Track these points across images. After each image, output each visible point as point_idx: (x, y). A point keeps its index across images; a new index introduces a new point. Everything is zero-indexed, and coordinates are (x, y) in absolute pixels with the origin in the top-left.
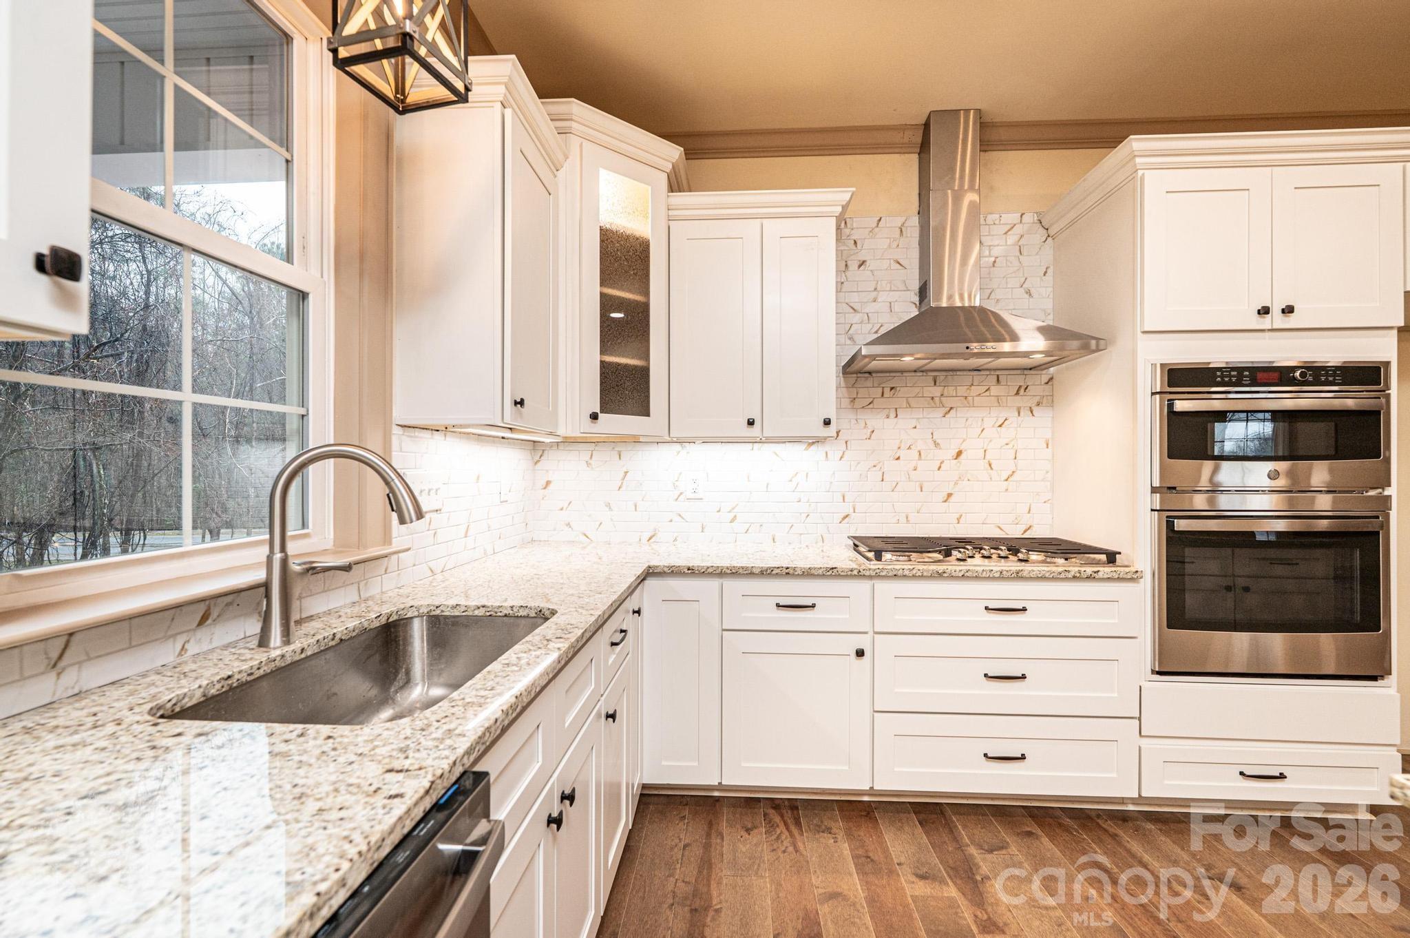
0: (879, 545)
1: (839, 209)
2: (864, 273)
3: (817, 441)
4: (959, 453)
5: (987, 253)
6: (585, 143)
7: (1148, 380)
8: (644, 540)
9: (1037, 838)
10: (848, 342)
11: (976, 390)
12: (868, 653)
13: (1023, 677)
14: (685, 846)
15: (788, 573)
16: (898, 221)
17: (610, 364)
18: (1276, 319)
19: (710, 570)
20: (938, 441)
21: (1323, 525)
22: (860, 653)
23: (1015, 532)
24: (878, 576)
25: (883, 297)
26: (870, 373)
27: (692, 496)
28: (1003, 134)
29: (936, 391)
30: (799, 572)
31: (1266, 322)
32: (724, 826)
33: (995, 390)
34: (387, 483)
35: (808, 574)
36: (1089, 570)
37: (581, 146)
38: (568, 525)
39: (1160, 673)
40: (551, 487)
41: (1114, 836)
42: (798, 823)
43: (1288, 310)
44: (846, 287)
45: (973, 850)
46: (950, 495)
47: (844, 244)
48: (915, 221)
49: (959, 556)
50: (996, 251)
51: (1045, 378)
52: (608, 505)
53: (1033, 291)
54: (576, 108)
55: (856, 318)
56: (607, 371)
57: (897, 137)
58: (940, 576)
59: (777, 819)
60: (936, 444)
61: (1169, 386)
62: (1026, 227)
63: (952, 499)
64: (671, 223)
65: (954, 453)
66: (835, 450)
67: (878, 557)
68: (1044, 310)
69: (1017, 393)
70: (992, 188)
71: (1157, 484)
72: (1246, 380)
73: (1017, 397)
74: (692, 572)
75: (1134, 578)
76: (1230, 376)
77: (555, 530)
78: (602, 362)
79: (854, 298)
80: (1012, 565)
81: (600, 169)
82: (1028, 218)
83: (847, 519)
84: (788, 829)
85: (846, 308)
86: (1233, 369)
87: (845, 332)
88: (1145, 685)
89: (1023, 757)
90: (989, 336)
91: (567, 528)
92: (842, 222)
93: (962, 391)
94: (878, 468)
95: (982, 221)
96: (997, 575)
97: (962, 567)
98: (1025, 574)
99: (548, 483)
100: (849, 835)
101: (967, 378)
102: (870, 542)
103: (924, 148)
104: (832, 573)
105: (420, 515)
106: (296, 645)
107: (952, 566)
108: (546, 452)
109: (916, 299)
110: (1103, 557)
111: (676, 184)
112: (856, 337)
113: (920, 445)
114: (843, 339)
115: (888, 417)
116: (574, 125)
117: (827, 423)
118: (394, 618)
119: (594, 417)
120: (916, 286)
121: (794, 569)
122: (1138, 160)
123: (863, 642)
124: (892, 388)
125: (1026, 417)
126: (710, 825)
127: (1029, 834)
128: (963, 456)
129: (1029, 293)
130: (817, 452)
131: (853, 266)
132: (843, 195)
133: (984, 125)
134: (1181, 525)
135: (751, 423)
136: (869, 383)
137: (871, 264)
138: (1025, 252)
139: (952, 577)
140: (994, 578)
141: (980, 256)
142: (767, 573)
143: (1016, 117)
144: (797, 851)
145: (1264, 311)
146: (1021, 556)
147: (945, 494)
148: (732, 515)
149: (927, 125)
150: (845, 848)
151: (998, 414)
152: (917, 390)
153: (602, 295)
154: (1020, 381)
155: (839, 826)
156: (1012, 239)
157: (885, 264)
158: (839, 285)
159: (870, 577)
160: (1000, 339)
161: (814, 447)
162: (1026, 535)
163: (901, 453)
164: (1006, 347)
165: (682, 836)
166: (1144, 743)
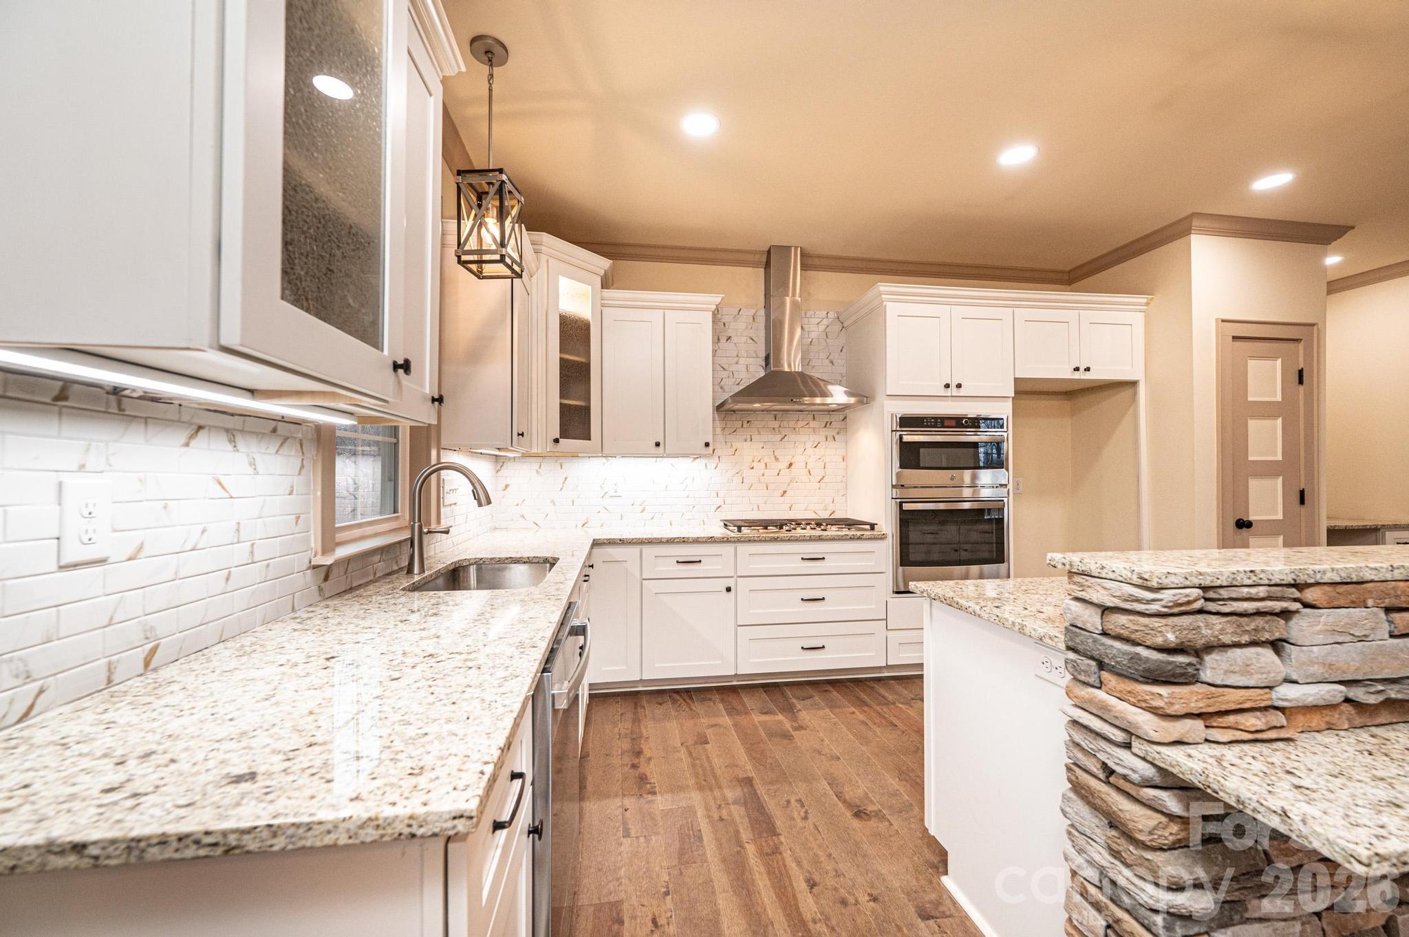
0: (740, 523)
1: (715, 307)
2: (730, 345)
3: (700, 456)
4: (791, 465)
5: (807, 336)
6: (550, 258)
7: (888, 424)
8: (580, 524)
9: (830, 692)
10: (720, 390)
11: (801, 424)
12: (733, 589)
13: (823, 599)
14: (622, 714)
15: (684, 541)
16: (752, 312)
17: (565, 405)
18: (955, 392)
19: (634, 541)
20: (778, 457)
21: (967, 506)
22: (729, 590)
23: (824, 515)
24: (739, 541)
25: (742, 361)
26: (734, 411)
27: (615, 494)
28: (816, 262)
29: (776, 424)
30: (691, 540)
31: (948, 392)
32: (644, 703)
33: (813, 424)
34: (472, 484)
35: (697, 541)
36: (859, 533)
37: (548, 261)
38: (523, 516)
39: (898, 593)
40: (509, 489)
41: (872, 688)
42: (691, 698)
43: (959, 386)
44: (719, 353)
45: (794, 701)
46: (785, 492)
47: (717, 324)
48: (762, 312)
49: (787, 528)
50: (813, 335)
51: (842, 417)
52: (553, 502)
53: (834, 361)
54: (546, 238)
55: (724, 374)
56: (565, 410)
57: (750, 257)
58: (775, 540)
59: (678, 698)
60: (776, 459)
61: (900, 427)
62: (830, 320)
63: (786, 495)
64: (605, 310)
65: (787, 465)
66: (712, 463)
67: (740, 530)
68: (841, 374)
69: (825, 426)
70: (809, 294)
71: (894, 484)
72: (939, 425)
73: (826, 429)
74: (622, 542)
75: (883, 537)
76: (931, 422)
77: (512, 520)
78: (561, 404)
79: (724, 362)
80: (818, 532)
81: (560, 277)
82: (832, 315)
83: (719, 509)
84: (685, 701)
85: (717, 367)
86: (933, 418)
87: (718, 384)
88: (890, 600)
89: (823, 647)
90: (806, 393)
91: (521, 519)
92: (716, 314)
93: (792, 424)
94: (739, 474)
95: (803, 315)
96: (808, 538)
97: (789, 534)
98: (823, 537)
99: (507, 486)
100: (722, 701)
101: (795, 416)
102: (735, 522)
103: (767, 265)
104: (711, 540)
105: (489, 502)
106: (427, 573)
107: (783, 534)
108: (505, 464)
109: (763, 363)
110: (868, 527)
111: (606, 283)
112: (725, 387)
113: (766, 460)
114: (717, 388)
115: (746, 441)
116: (544, 248)
117: (707, 445)
118: (457, 565)
119: (556, 441)
120: (763, 355)
121: (688, 538)
122: (883, 296)
123: (730, 583)
124: (748, 422)
125: (831, 444)
126: (636, 704)
127: (826, 691)
128: (793, 467)
129: (832, 362)
130: (700, 463)
131: (723, 340)
132: (717, 299)
133: (804, 255)
134: (906, 507)
135: (658, 444)
136: (734, 417)
137: (734, 339)
138: (829, 337)
139: (782, 540)
140: (806, 540)
141: (802, 337)
142: (670, 541)
143: (827, 252)
144: (691, 710)
145: (947, 386)
146: (822, 527)
147: (781, 492)
148: (642, 507)
149: (769, 252)
150: (721, 706)
151: (816, 438)
152: (763, 423)
153: (561, 359)
154: (827, 418)
155: (717, 697)
156: (822, 328)
157: (744, 339)
158: (715, 351)
159: (735, 542)
160: (813, 395)
161: (698, 461)
162: (832, 517)
163: (755, 464)
164: (818, 400)
165: (619, 710)
166: (890, 634)
